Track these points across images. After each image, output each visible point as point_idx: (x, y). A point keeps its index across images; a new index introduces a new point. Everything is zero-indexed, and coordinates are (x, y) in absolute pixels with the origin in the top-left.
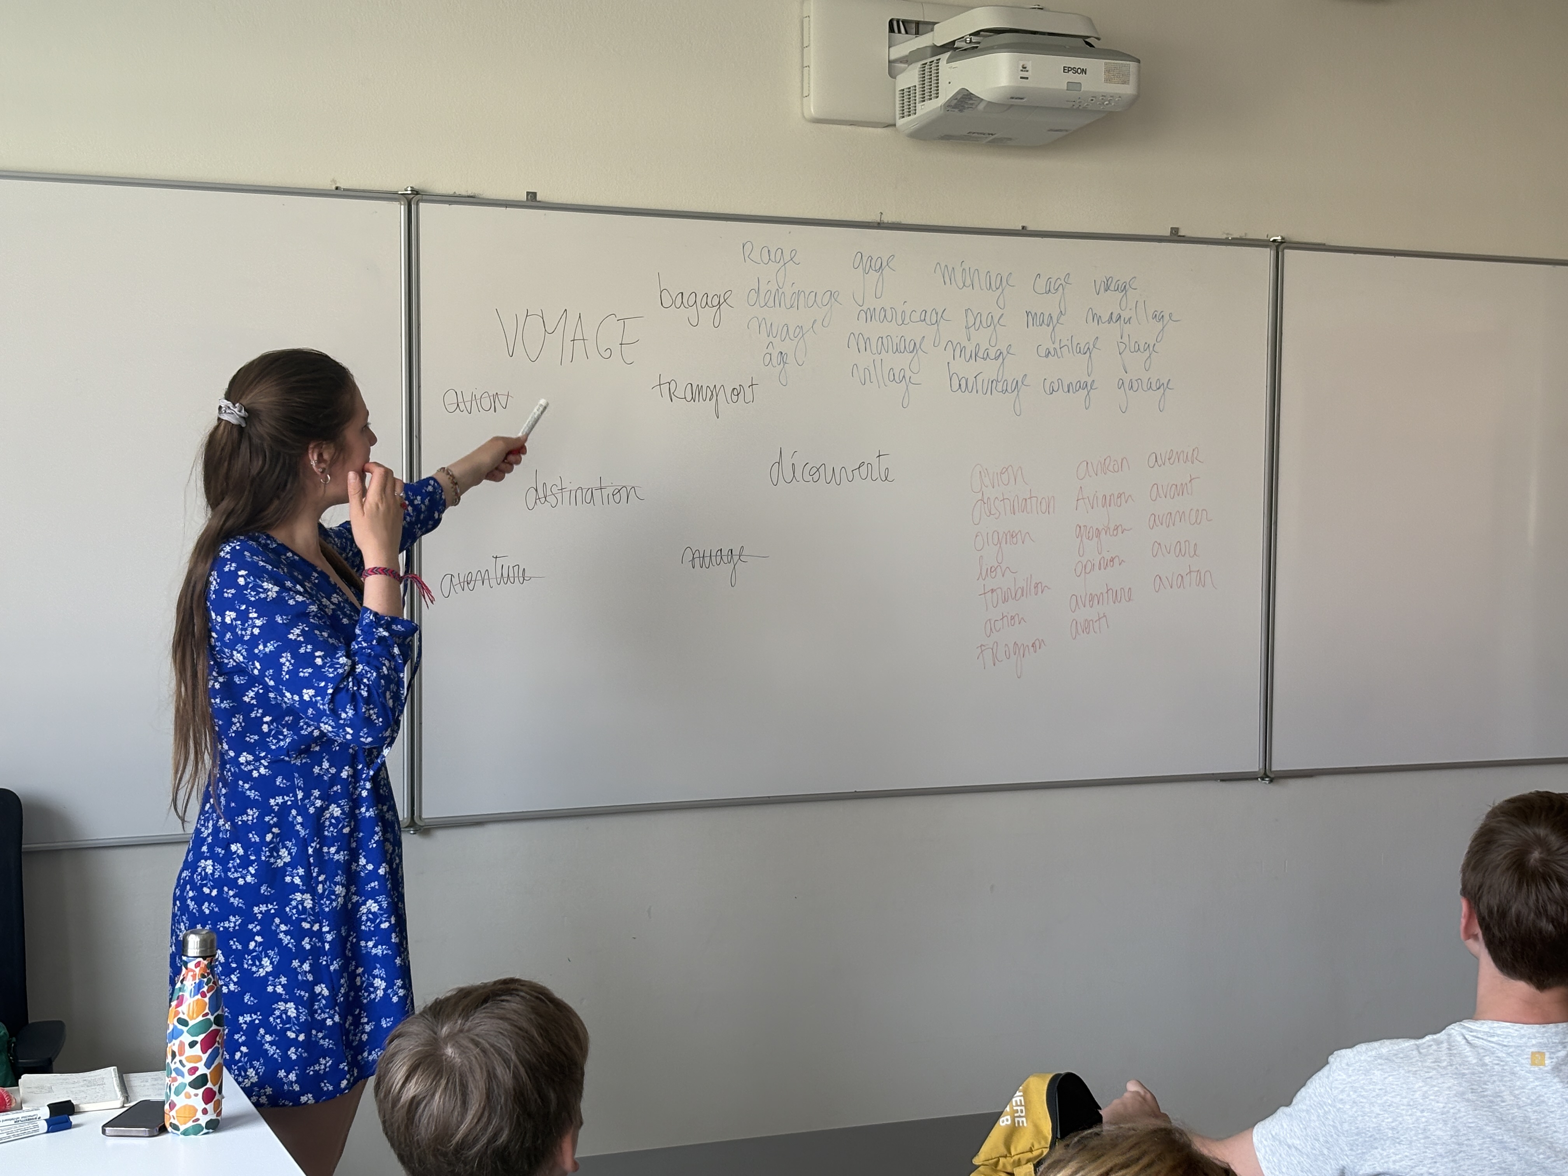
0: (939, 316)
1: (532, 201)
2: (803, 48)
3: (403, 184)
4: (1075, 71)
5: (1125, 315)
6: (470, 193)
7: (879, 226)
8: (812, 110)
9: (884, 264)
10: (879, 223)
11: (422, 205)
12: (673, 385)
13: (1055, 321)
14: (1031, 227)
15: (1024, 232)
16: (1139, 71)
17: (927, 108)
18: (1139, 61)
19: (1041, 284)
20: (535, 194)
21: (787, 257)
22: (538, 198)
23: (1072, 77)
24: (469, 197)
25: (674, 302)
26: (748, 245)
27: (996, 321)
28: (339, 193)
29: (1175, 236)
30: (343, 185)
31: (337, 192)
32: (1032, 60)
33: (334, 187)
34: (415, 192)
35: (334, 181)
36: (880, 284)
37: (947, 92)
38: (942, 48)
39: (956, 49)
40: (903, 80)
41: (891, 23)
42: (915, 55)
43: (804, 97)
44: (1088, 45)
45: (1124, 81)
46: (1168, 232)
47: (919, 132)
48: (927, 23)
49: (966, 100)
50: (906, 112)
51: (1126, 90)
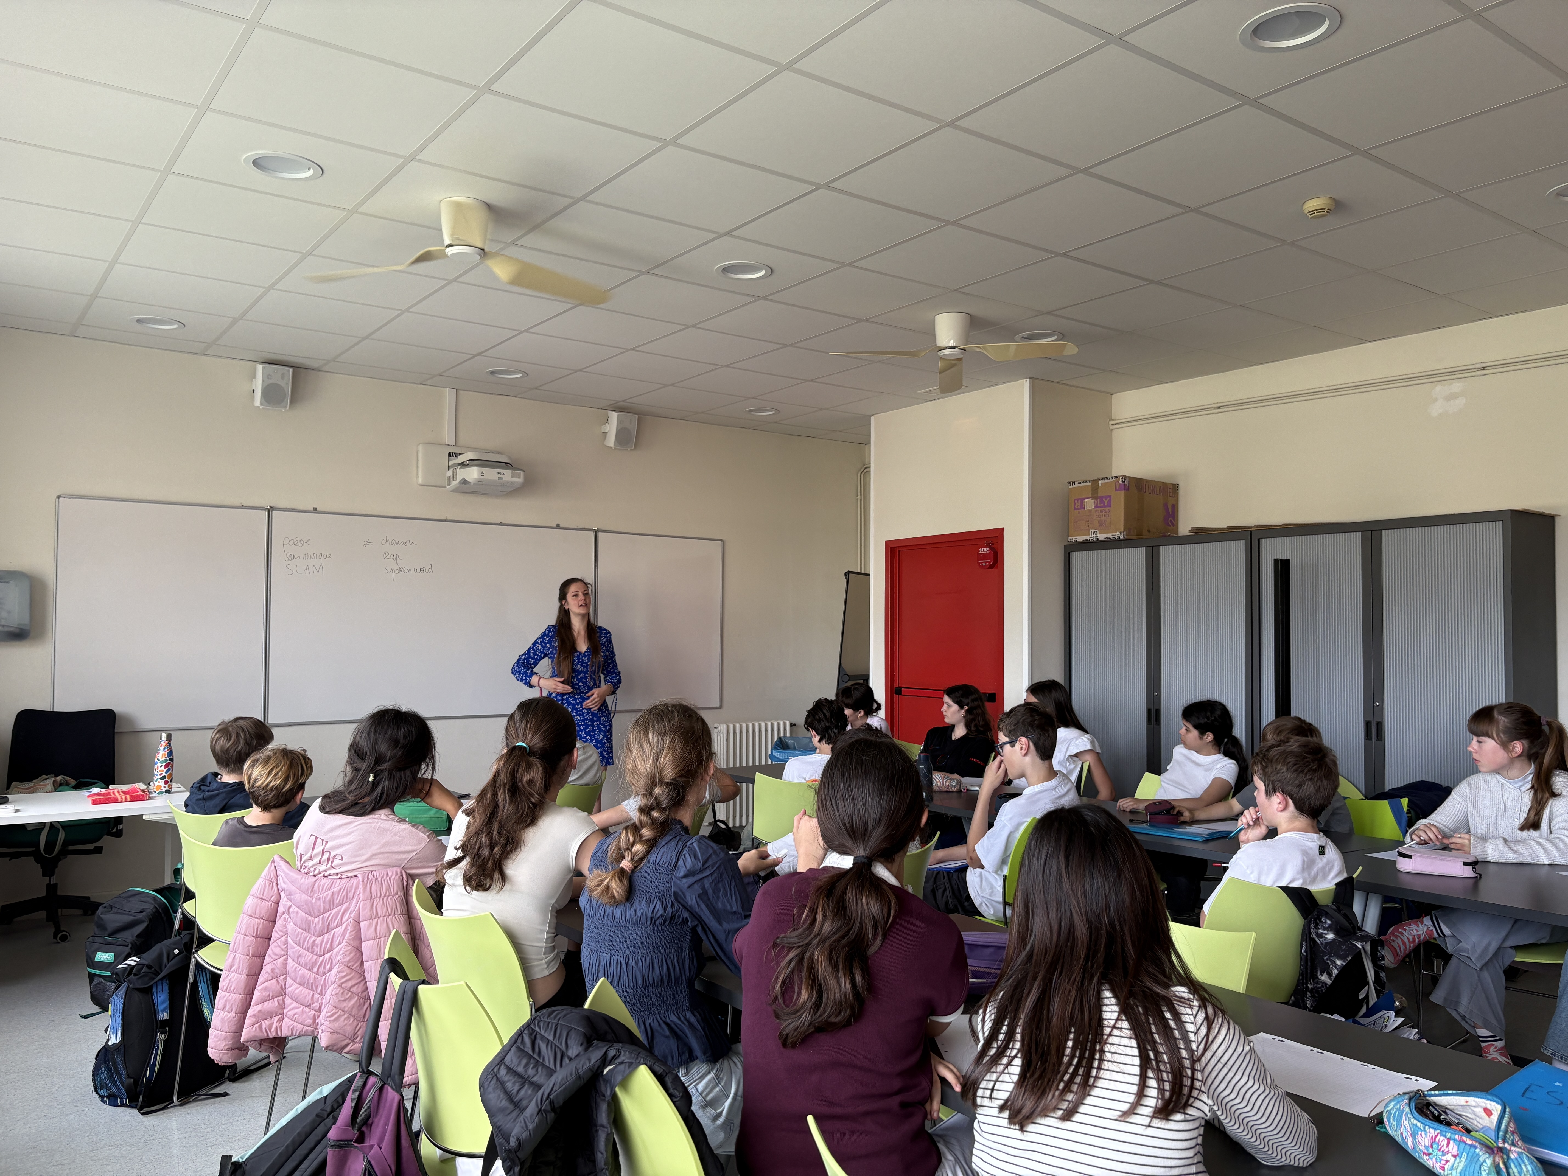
1: (315, 510)
3: (267, 505)
4: (501, 474)
7: (445, 521)
8: (421, 482)
11: (274, 512)
14: (504, 522)
15: (501, 524)
16: (525, 475)
17: (454, 483)
18: (524, 471)
20: (316, 508)
22: (318, 509)
23: (500, 476)
24: (292, 509)
28: (243, 507)
29: (558, 527)
30: (243, 504)
32: (485, 470)
33: (241, 505)
34: (271, 507)
35: (240, 503)
37: (459, 479)
38: (459, 464)
39: (463, 465)
40: (450, 473)
41: (449, 453)
42: (454, 465)
43: (417, 477)
44: (507, 465)
45: (519, 477)
46: (555, 526)
47: (455, 491)
48: (460, 454)
49: (465, 482)
50: (449, 484)
51: (520, 480)
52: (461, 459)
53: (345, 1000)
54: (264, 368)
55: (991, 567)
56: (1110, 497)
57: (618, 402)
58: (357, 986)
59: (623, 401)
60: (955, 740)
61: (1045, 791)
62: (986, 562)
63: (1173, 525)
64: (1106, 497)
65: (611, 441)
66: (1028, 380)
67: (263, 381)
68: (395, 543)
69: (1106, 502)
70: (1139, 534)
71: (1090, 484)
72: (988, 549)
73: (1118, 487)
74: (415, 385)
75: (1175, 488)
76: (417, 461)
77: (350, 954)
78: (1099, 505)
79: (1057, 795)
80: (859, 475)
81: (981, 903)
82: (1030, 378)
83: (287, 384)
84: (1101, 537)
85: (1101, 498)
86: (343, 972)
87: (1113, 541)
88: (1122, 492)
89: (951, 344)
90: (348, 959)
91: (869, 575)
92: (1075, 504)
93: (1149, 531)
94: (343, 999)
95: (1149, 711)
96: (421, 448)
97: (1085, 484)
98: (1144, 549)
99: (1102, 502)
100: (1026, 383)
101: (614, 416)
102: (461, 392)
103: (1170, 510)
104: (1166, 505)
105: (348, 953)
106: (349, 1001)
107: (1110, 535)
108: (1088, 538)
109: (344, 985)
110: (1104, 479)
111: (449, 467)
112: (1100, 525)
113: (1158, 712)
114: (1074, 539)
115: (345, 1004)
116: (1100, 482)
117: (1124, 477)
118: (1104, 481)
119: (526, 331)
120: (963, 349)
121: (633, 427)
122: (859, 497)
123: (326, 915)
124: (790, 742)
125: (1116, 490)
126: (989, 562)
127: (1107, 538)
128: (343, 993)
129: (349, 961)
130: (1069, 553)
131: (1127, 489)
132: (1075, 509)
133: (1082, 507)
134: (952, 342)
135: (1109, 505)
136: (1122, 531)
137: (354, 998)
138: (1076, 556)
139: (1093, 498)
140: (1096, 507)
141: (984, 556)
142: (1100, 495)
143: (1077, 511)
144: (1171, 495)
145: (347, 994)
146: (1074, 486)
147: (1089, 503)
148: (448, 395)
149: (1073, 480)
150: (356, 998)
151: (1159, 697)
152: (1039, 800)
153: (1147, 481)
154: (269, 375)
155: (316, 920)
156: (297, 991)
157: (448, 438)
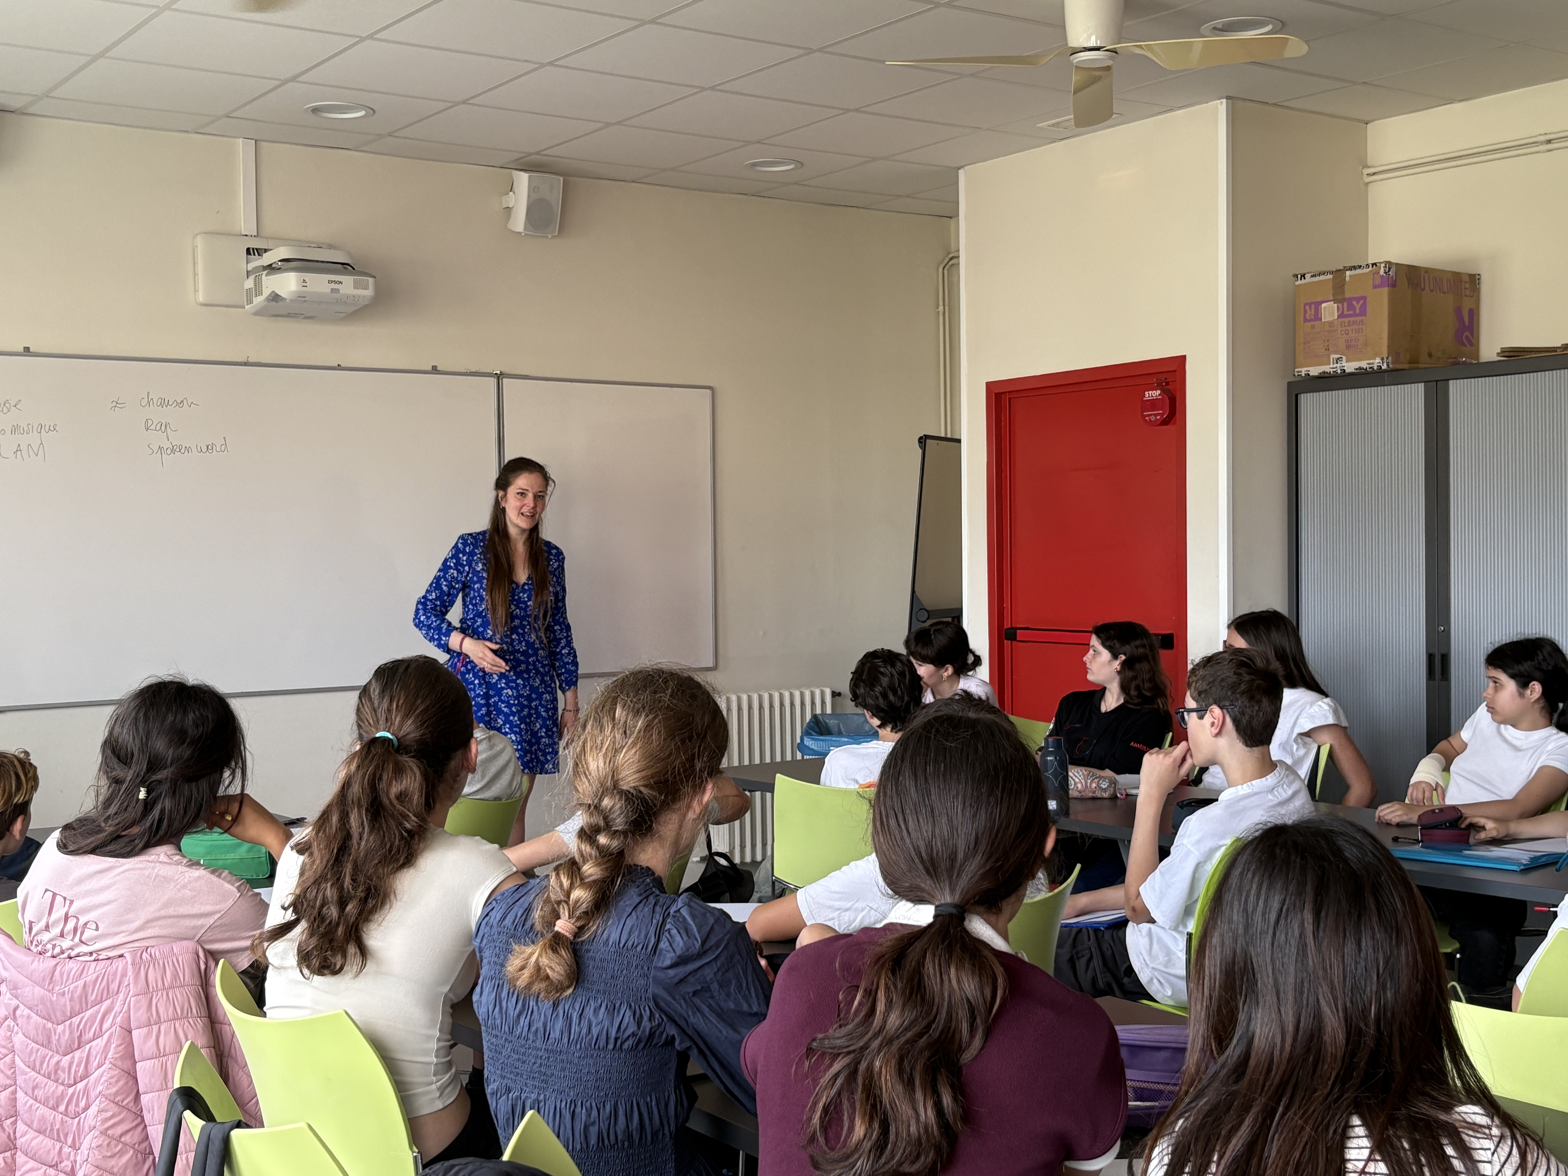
1: (27, 351)
4: (335, 283)
7: (246, 364)
8: (202, 298)
14: (343, 365)
15: (339, 368)
16: (375, 283)
17: (258, 300)
18: (374, 277)
20: (28, 348)
22: (31, 350)
23: (334, 286)
29: (435, 370)
32: (309, 277)
37: (266, 293)
38: (265, 268)
39: (271, 268)
40: (249, 283)
41: (248, 250)
42: (256, 270)
43: (196, 291)
44: (345, 267)
45: (366, 288)
46: (430, 369)
47: (260, 313)
48: (266, 251)
49: (275, 297)
50: (250, 302)
51: (369, 293)
52: (267, 259)
53: (112, 1157)
55: (1165, 422)
56: (1364, 298)
57: (530, 154)
58: (130, 1134)
59: (538, 153)
60: (1106, 713)
61: (1255, 794)
62: (1156, 415)
63: (1471, 344)
64: (1358, 299)
65: (519, 223)
66: (1224, 101)
68: (163, 403)
69: (1358, 307)
70: (1414, 361)
71: (1330, 276)
72: (1159, 392)
73: (1378, 281)
74: (186, 135)
75: (1474, 280)
76: (194, 264)
77: (117, 1081)
78: (1346, 312)
79: (1276, 801)
80: (941, 270)
81: (1152, 979)
82: (1228, 98)
84: (1350, 367)
85: (1350, 300)
86: (107, 1111)
87: (1369, 373)
88: (1385, 290)
89: (1092, 43)
90: (114, 1090)
91: (959, 441)
92: (1305, 312)
93: (1430, 355)
94: (109, 1154)
95: (1430, 657)
96: (199, 241)
97: (1322, 278)
98: (1421, 386)
99: (1351, 307)
100: (1221, 107)
101: (523, 179)
102: (264, 145)
103: (1466, 319)
104: (1458, 311)
105: (114, 1080)
106: (120, 1157)
107: (1364, 364)
108: (1327, 368)
109: (110, 1132)
110: (1355, 268)
111: (248, 273)
112: (1348, 347)
113: (1445, 659)
114: (1303, 371)
115: (113, 1162)
116: (1348, 273)
117: (1389, 264)
118: (1353, 272)
119: (371, 37)
120: (1114, 51)
121: (555, 198)
122: (941, 308)
123: (76, 1020)
124: (832, 723)
125: (1375, 287)
126: (1162, 415)
127: (1360, 368)
128: (109, 1144)
129: (116, 1094)
130: (1297, 396)
131: (1393, 285)
132: (1306, 320)
133: (1317, 317)
134: (1093, 38)
135: (1363, 312)
136: (1385, 355)
137: (127, 1152)
138: (1307, 401)
139: (1335, 301)
140: (1339, 317)
141: (1153, 404)
142: (1348, 295)
143: (1309, 324)
144: (1468, 292)
145: (116, 1146)
146: (1303, 281)
147: (1330, 311)
148: (242, 149)
149: (1303, 272)
150: (132, 1152)
151: (1447, 633)
152: (1244, 810)
153: (1427, 270)
155: (60, 1028)
156: (34, 1143)
157: (245, 223)
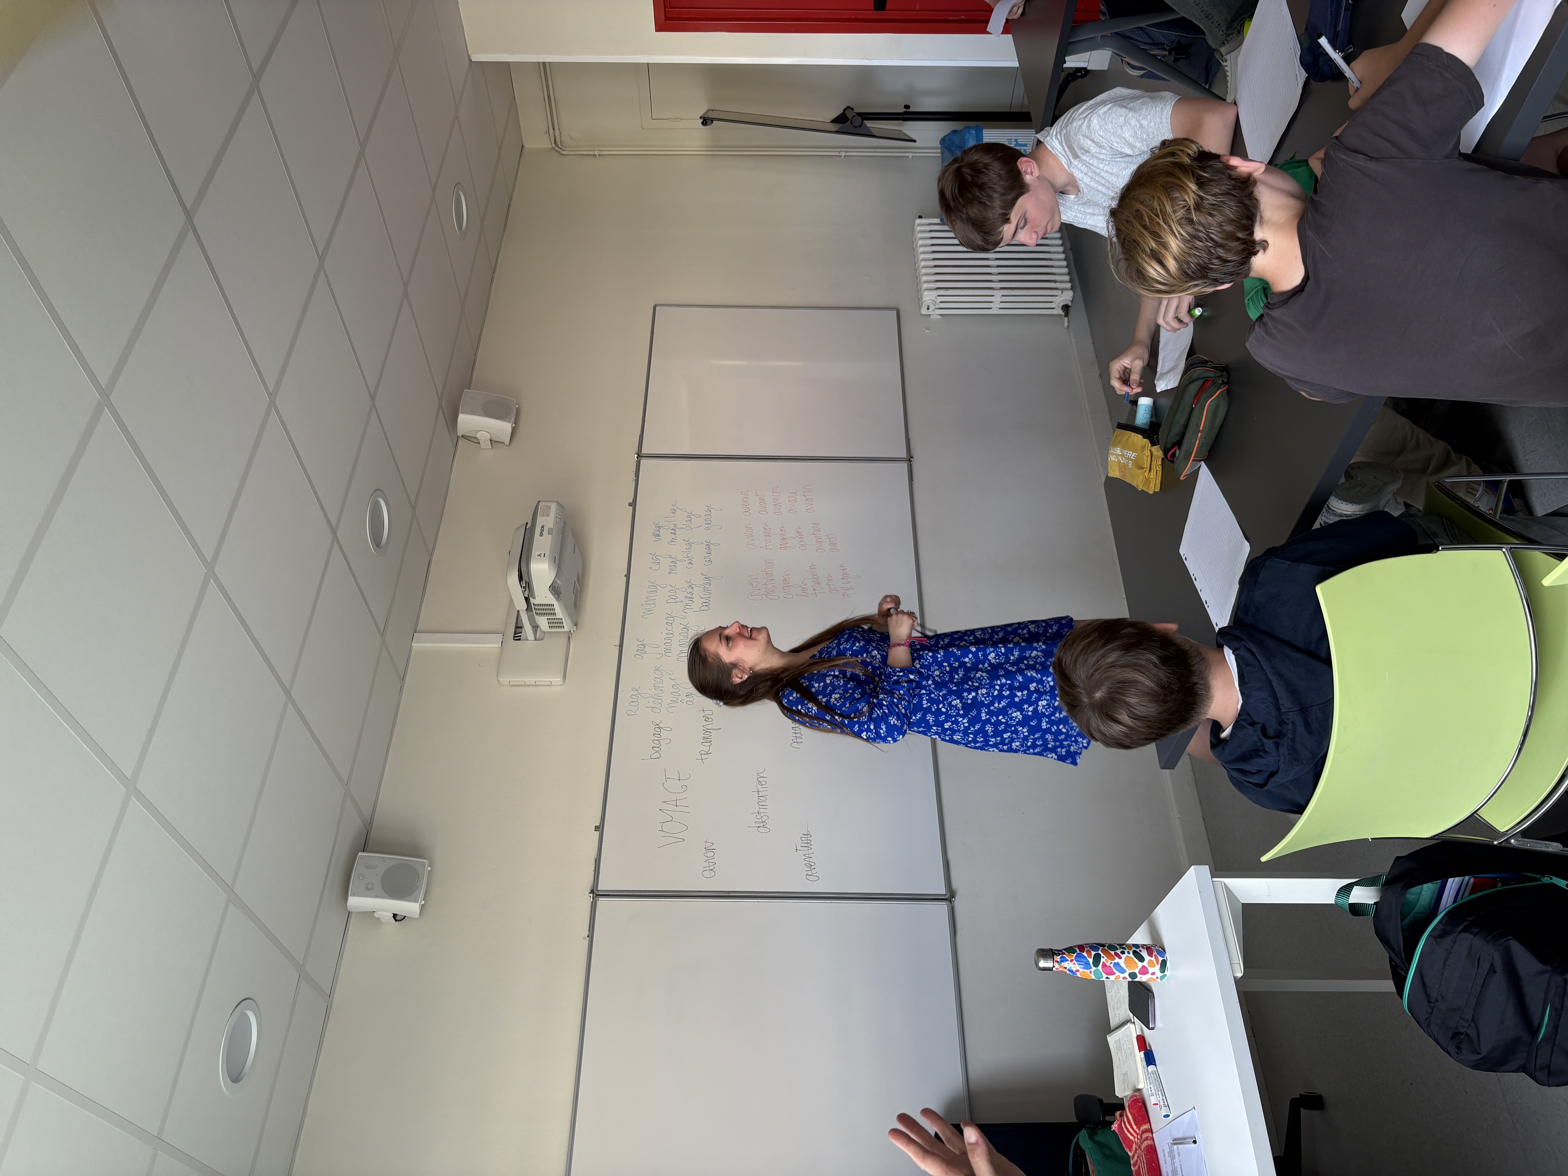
0: (670, 616)
1: (600, 828)
2: (525, 685)
3: (588, 899)
5: (672, 527)
6: (594, 863)
8: (558, 680)
9: (642, 643)
10: (620, 646)
11: (599, 889)
12: (701, 753)
13: (674, 560)
15: (628, 576)
16: (544, 502)
17: (558, 610)
18: (539, 503)
19: (656, 567)
20: (596, 827)
21: (636, 692)
22: (598, 825)
23: (545, 532)
24: (596, 862)
25: (657, 752)
26: (629, 713)
27: (673, 588)
28: (591, 936)
29: (633, 504)
30: (587, 933)
31: (590, 936)
32: (536, 552)
33: (588, 938)
34: (592, 892)
35: (584, 938)
36: (650, 645)
37: (551, 600)
38: (529, 607)
40: (545, 625)
41: (516, 639)
42: (532, 619)
43: (552, 684)
46: (632, 507)
49: (555, 587)
50: (560, 622)
52: (521, 606)
54: (354, 895)
57: (440, 409)
65: (502, 430)
67: (376, 897)
80: (566, 153)
83: (384, 860)
96: (506, 681)
101: (466, 419)
102: (420, 625)
148: (424, 646)
154: (367, 889)
157: (492, 645)
